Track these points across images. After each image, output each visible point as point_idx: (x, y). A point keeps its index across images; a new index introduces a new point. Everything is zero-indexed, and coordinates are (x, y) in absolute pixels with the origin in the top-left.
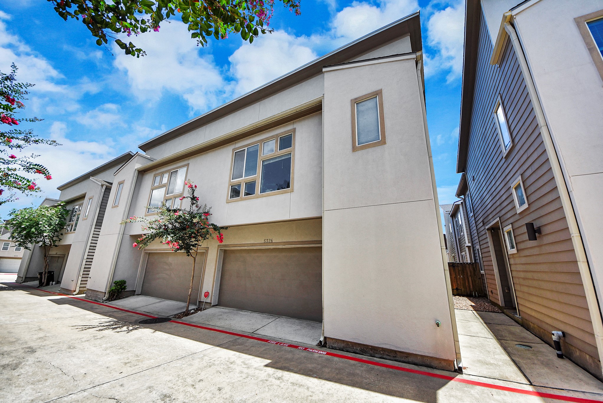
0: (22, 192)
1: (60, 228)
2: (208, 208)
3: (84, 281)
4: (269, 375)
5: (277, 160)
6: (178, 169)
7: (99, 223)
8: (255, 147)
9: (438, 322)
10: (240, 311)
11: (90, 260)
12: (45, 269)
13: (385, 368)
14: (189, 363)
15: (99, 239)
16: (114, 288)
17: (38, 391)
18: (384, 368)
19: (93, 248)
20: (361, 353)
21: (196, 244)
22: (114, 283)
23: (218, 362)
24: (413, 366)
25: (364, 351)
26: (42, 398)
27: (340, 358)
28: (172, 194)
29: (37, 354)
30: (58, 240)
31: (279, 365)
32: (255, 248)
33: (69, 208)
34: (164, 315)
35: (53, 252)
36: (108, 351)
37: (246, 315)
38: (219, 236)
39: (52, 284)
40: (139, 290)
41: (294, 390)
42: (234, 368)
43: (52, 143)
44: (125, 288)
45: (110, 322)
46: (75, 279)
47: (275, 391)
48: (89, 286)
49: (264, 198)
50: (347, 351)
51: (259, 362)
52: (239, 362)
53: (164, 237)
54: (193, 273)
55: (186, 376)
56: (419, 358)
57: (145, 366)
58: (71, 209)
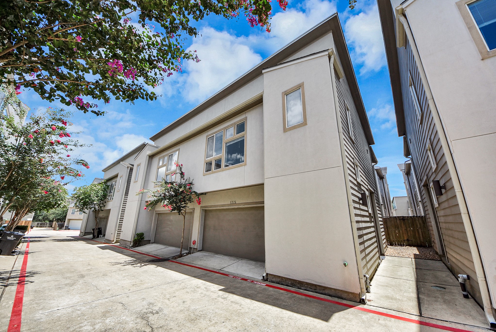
0: (75, 177)
1: (104, 198)
2: (191, 180)
3: (119, 234)
4: (219, 296)
5: (236, 142)
6: (173, 153)
7: (127, 193)
8: (220, 133)
9: (345, 262)
10: (216, 255)
11: (121, 220)
12: (96, 226)
13: (305, 297)
14: (171, 286)
15: (127, 205)
16: (136, 238)
17: (82, 297)
18: (303, 296)
19: (123, 211)
20: (292, 286)
21: (185, 206)
22: (136, 235)
23: (190, 287)
24: (328, 297)
25: (293, 285)
26: (84, 301)
27: (273, 288)
28: (170, 171)
29: (85, 279)
30: (103, 206)
31: (229, 290)
32: (225, 208)
33: (109, 183)
34: (167, 257)
35: (101, 215)
36: (125, 278)
37: (219, 257)
38: (198, 200)
39: (101, 237)
40: (152, 240)
41: (231, 305)
42: (198, 290)
43: (90, 146)
44: (143, 238)
45: (131, 261)
46: (113, 233)
47: (218, 305)
48: (121, 238)
49: (227, 171)
50: (282, 284)
51: (215, 288)
52: (203, 287)
53: (162, 202)
54: (183, 227)
55: (166, 294)
56: (333, 291)
57: (144, 287)
58: (111, 185)
